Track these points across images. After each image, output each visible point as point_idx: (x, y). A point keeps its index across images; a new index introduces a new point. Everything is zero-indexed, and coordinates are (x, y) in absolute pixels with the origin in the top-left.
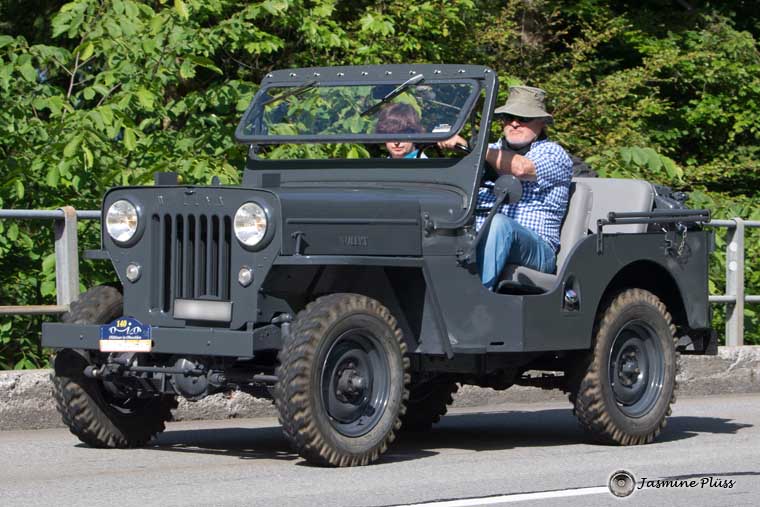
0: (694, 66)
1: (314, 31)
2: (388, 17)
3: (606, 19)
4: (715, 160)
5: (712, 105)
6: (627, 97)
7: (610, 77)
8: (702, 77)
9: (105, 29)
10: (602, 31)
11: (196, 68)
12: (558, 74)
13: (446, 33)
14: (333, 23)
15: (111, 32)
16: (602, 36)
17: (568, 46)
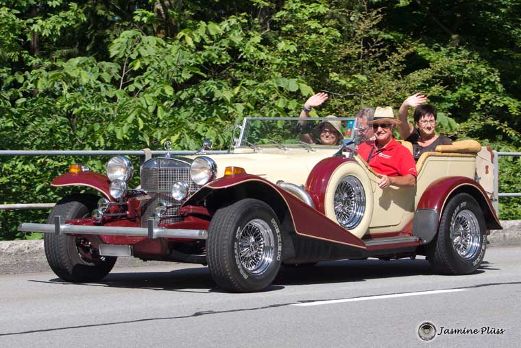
0: (456, 67)
1: (252, 51)
2: (292, 42)
3: (410, 42)
4: (469, 120)
5: (467, 89)
6: (422, 85)
7: (411, 74)
8: (461, 74)
9: (139, 52)
10: (408, 48)
11: (191, 73)
12: (384, 73)
13: (324, 51)
14: (262, 46)
15: (142, 54)
16: (408, 51)
17: (388, 57)
